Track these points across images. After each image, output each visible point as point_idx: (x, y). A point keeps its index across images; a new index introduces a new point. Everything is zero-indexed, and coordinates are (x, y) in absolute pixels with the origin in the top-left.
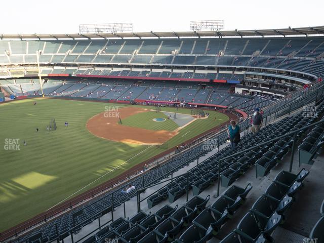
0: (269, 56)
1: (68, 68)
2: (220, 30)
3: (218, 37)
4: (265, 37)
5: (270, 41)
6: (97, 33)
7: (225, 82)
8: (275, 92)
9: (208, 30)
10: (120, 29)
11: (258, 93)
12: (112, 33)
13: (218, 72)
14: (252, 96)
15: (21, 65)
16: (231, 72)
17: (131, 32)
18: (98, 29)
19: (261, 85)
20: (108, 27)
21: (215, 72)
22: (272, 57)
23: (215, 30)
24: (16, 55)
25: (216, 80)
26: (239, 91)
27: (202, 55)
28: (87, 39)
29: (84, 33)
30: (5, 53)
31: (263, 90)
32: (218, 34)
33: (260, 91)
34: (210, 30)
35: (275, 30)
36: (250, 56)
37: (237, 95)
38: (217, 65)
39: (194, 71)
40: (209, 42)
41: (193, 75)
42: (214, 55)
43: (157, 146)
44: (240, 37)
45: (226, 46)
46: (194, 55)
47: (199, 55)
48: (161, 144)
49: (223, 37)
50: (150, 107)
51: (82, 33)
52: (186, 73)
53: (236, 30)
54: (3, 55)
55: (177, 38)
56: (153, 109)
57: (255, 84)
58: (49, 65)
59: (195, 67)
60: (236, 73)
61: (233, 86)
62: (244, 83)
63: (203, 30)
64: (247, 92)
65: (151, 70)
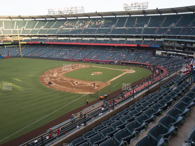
0: (182, 27)
1: (41, 38)
2: (145, 9)
3: (144, 15)
4: (178, 14)
5: (182, 17)
6: (60, 14)
7: (149, 46)
8: (188, 53)
9: (136, 9)
10: (75, 11)
11: (173, 54)
12: (70, 14)
13: (143, 39)
14: (169, 57)
16: (153, 40)
17: (83, 13)
18: (60, 11)
19: (176, 48)
20: (67, 10)
21: (141, 39)
22: (185, 27)
23: (141, 10)
24: (7, 29)
25: (142, 45)
26: (159, 53)
27: (132, 28)
28: (54, 19)
29: (52, 14)
31: (177, 52)
32: (144, 12)
33: (176, 53)
34: (137, 10)
36: (167, 27)
37: (158, 56)
38: (143, 34)
39: (126, 39)
40: (137, 19)
41: (125, 42)
42: (141, 28)
43: (90, 95)
44: (160, 15)
45: (149, 21)
46: (126, 28)
47: (130, 28)
48: (94, 93)
49: (147, 15)
50: (92, 64)
51: (50, 14)
52: (120, 40)
53: (157, 9)
55: (115, 16)
56: (94, 66)
57: (172, 47)
58: (28, 36)
59: (127, 36)
60: (157, 40)
61: (155, 50)
62: (163, 47)
63: (133, 9)
64: (166, 53)
65: (96, 39)
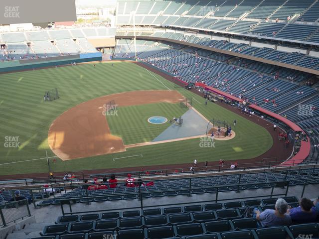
15: (142, 26)
30: (131, 13)
39: (308, 53)
54: (128, 15)
58: (161, 27)
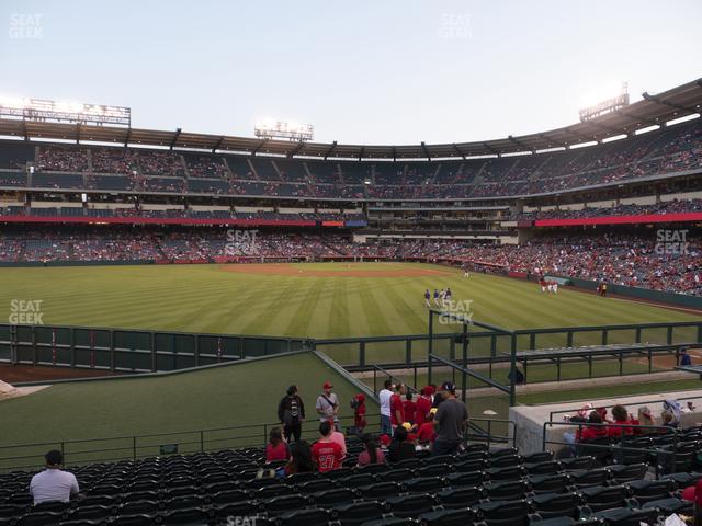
7: (342, 224)
9: (285, 139)
10: (97, 119)
11: (397, 240)
16: (338, 211)
17: (127, 126)
19: (395, 227)
26: (360, 239)
31: (403, 234)
33: (400, 236)
35: (394, 148)
36: (359, 186)
37: (363, 245)
41: (277, 216)
44: (322, 158)
45: (307, 170)
49: (294, 156)
53: (335, 143)
57: (387, 225)
61: (352, 233)
63: (278, 138)
64: (375, 240)
65: (186, 208)
